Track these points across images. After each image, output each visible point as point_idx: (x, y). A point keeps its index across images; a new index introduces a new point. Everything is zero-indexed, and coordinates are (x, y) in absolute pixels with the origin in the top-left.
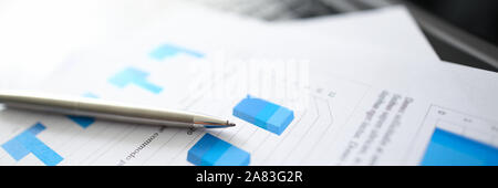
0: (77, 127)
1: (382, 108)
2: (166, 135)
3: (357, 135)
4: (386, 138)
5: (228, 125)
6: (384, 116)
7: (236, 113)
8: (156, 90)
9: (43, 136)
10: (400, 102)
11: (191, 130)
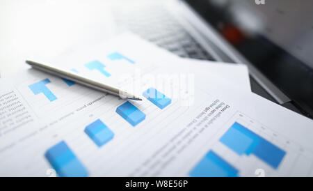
0: (65, 85)
1: (214, 107)
2: (108, 98)
3: (198, 117)
4: (211, 122)
5: (138, 99)
6: (213, 111)
7: (144, 95)
8: (108, 75)
9: (48, 86)
10: (223, 106)
11: (120, 98)
